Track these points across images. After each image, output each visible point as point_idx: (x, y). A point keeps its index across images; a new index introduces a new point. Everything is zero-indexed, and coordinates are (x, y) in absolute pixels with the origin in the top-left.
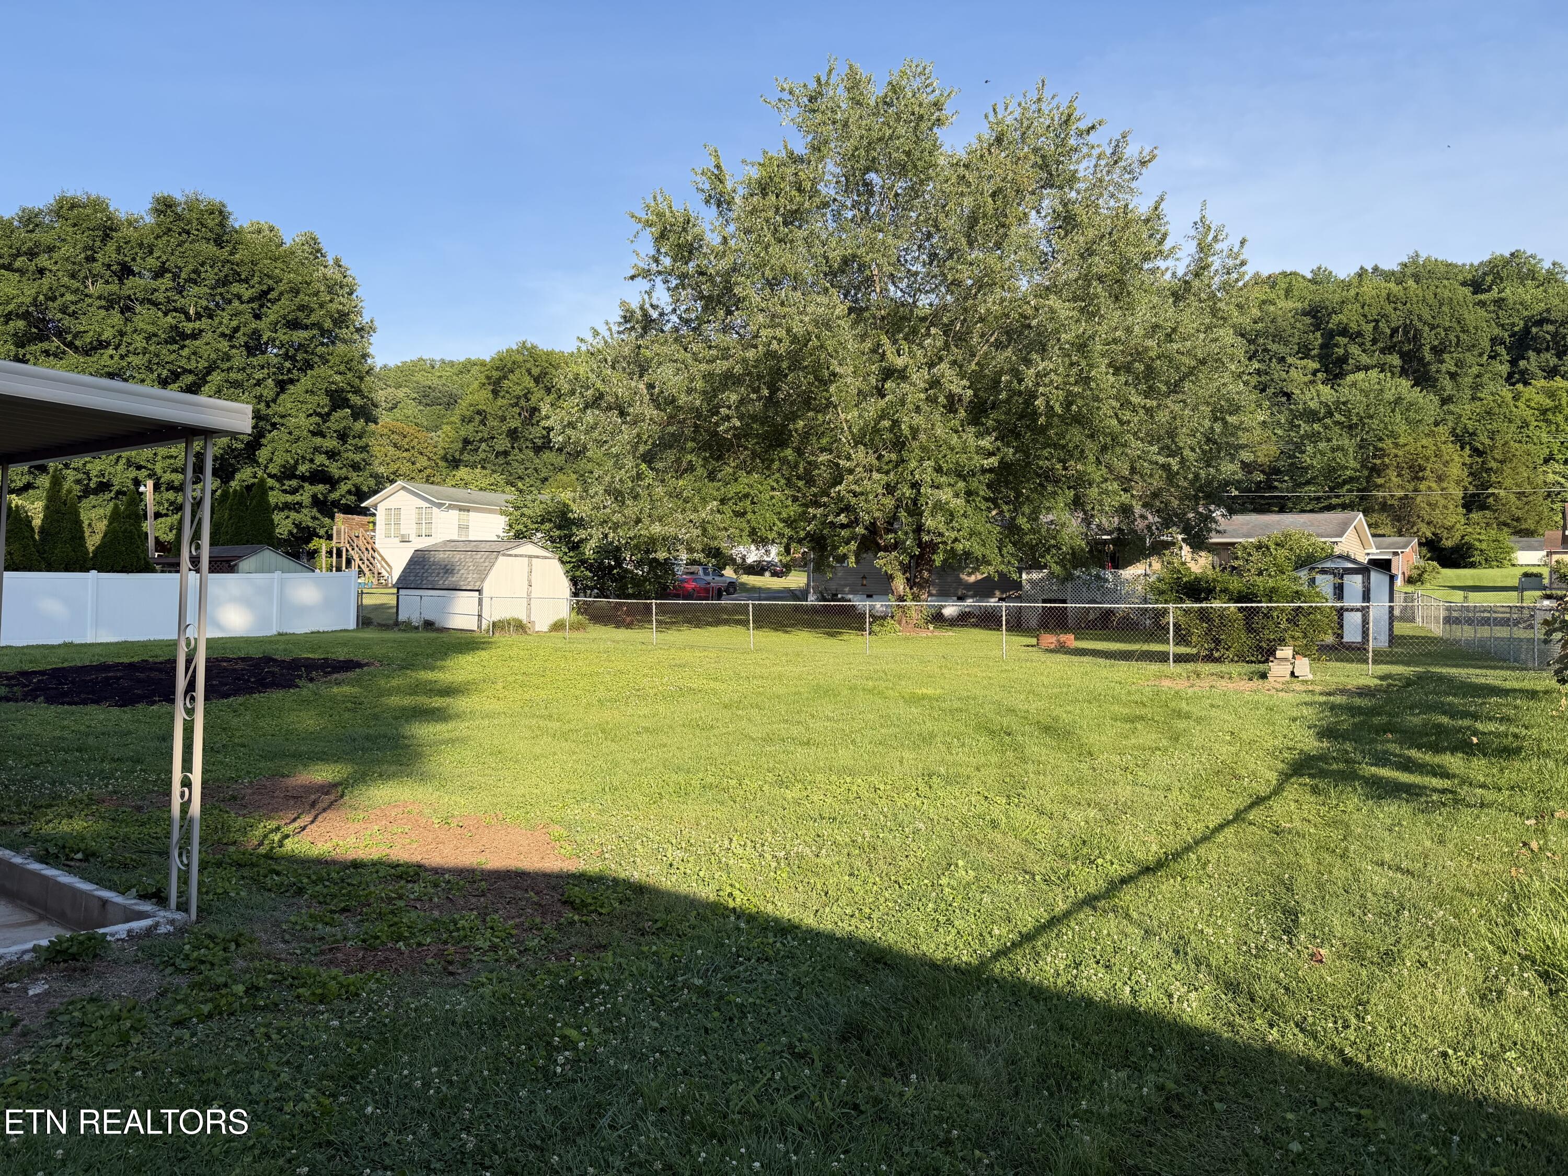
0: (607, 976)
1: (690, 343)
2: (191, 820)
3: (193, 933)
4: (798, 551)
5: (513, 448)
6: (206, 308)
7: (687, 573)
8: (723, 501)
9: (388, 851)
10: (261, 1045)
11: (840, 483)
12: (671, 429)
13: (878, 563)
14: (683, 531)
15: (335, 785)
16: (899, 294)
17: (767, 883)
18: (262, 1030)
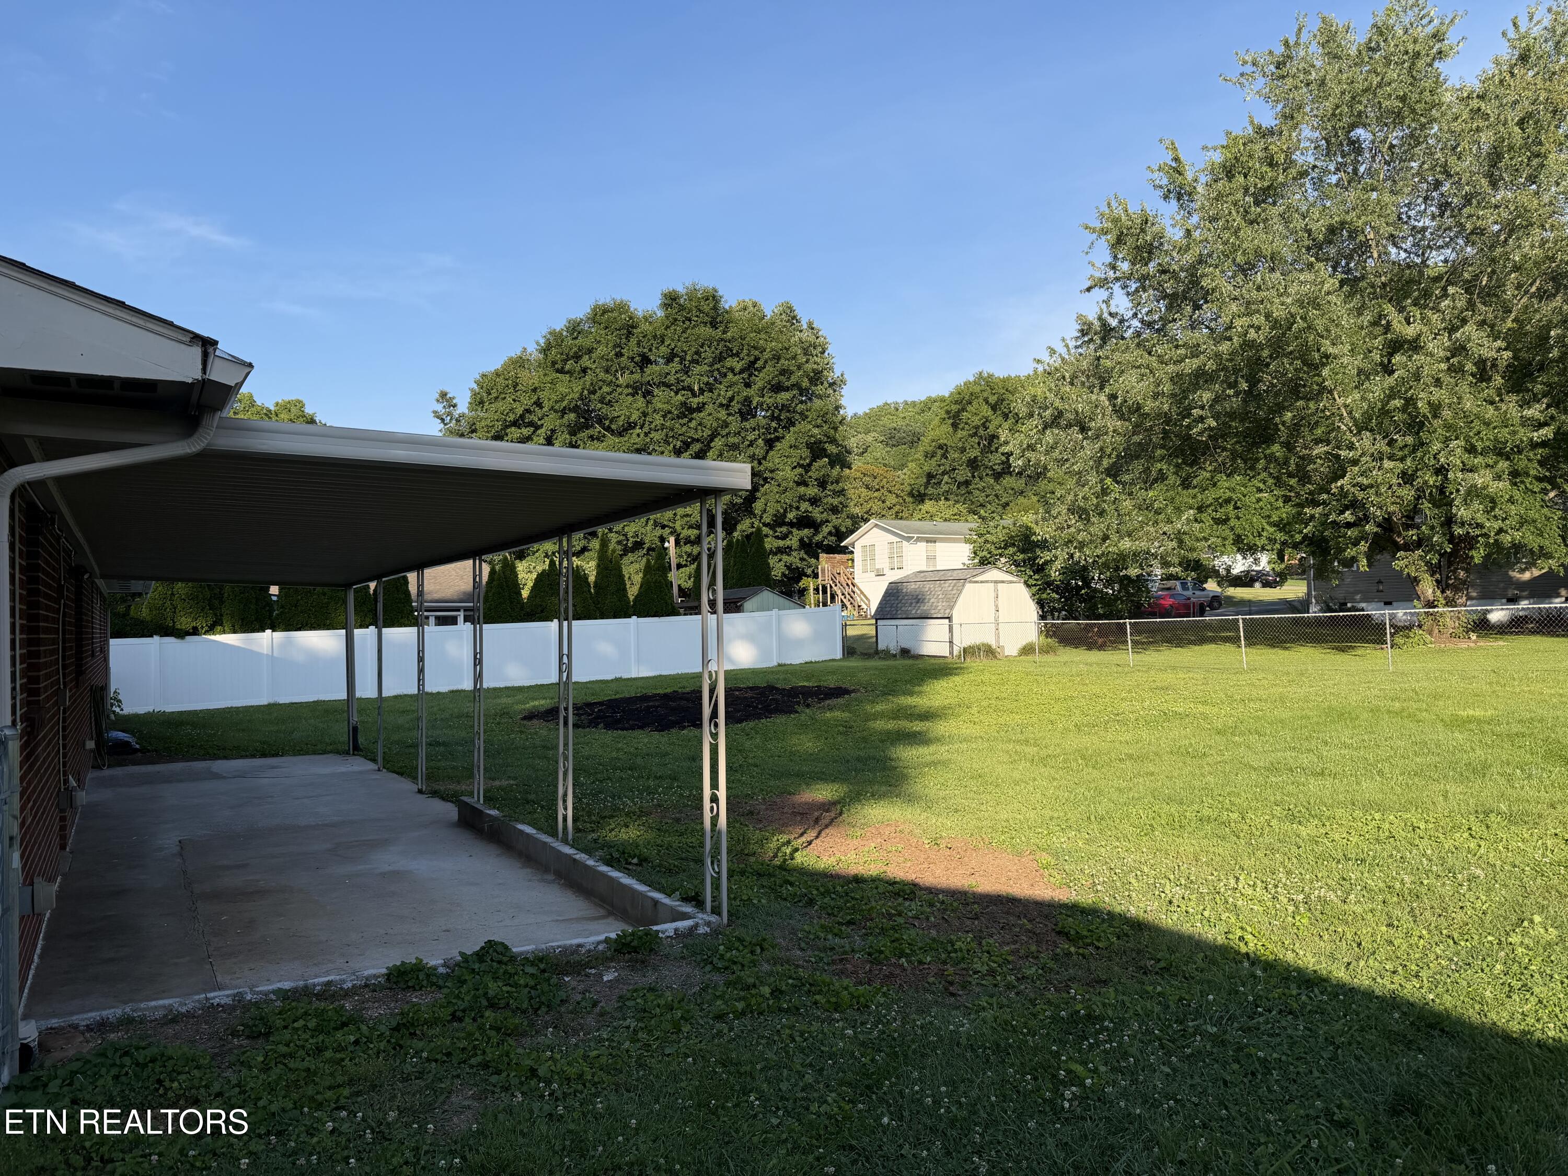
0: (1110, 1013)
1: (1154, 345)
2: (720, 832)
3: (725, 935)
4: (1293, 558)
5: (974, 477)
6: (707, 383)
7: (1163, 589)
8: (1200, 509)
9: (885, 868)
10: (787, 1045)
11: (1343, 476)
12: (1137, 439)
13: (1397, 565)
14: (1156, 544)
15: (834, 803)
16: (1403, 255)
17: (1285, 929)
18: (788, 1031)
